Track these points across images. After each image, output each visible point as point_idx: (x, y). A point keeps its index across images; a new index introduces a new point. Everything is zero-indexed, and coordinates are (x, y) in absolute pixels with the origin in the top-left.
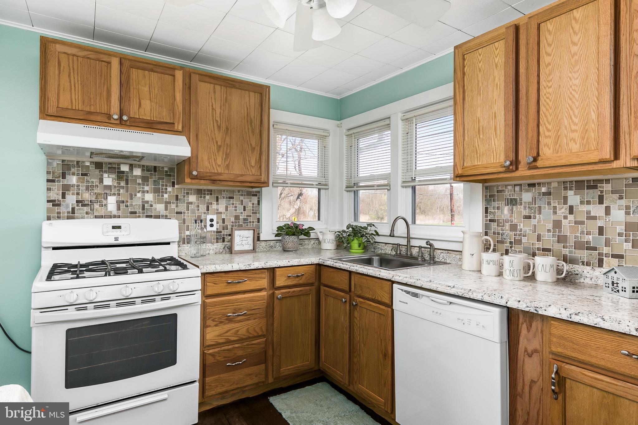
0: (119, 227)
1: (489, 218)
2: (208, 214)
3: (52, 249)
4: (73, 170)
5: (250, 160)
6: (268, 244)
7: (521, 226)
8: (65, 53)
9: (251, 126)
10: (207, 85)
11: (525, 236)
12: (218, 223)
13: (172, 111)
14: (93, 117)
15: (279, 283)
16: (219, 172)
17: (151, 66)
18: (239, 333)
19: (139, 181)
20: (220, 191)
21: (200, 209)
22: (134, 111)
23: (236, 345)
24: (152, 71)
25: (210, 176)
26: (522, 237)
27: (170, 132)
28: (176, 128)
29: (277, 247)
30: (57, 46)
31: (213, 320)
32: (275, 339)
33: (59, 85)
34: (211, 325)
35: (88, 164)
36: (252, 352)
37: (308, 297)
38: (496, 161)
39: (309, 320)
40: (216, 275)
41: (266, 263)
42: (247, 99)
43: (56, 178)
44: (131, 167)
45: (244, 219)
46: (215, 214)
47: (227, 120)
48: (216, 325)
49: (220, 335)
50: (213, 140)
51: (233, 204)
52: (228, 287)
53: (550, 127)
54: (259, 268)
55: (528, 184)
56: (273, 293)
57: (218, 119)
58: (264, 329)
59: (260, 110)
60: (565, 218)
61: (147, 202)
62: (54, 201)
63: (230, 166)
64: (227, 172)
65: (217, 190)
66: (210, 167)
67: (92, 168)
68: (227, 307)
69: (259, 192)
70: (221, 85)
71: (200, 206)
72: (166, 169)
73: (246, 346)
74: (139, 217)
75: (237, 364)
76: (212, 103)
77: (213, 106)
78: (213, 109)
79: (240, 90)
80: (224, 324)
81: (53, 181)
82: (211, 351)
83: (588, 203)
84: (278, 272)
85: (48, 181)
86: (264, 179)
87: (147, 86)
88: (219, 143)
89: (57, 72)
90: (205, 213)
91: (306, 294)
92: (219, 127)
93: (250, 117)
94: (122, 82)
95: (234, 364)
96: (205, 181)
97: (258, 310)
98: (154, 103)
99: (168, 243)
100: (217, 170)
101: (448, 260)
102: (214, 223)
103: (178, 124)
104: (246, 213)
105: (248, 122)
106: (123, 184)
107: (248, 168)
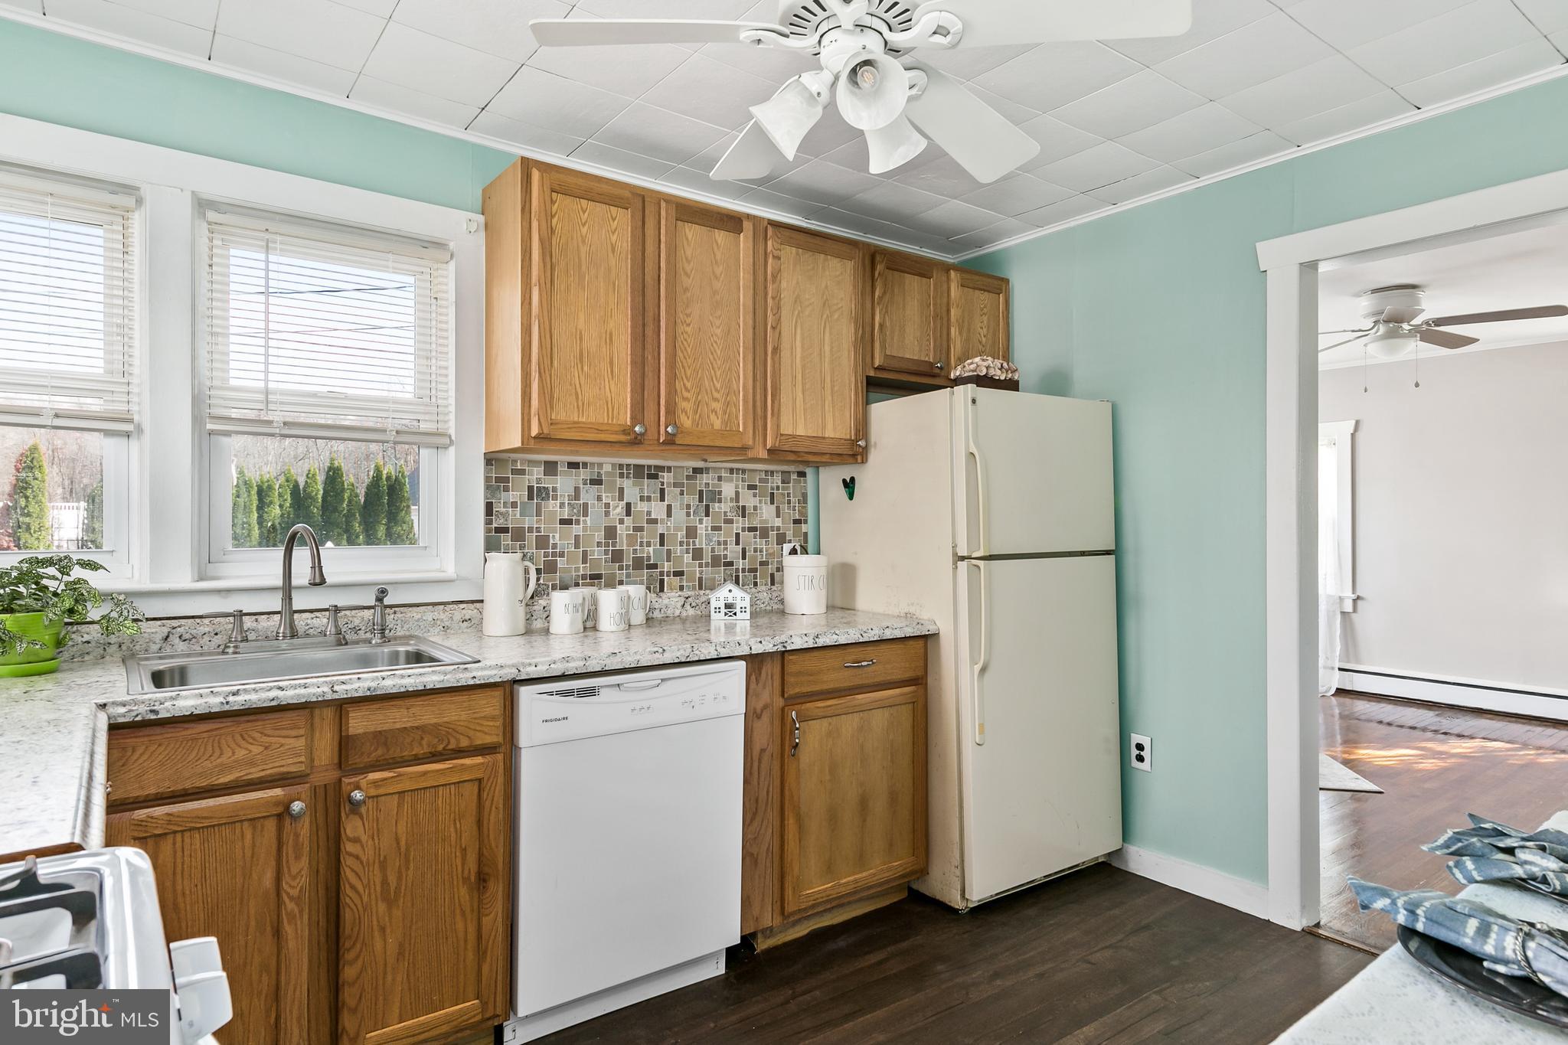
1: (494, 525)
7: (556, 538)
11: (562, 555)
26: (558, 559)
38: (612, 421)
53: (689, 385)
55: (568, 463)
60: (621, 522)
83: (649, 499)
101: (399, 629)
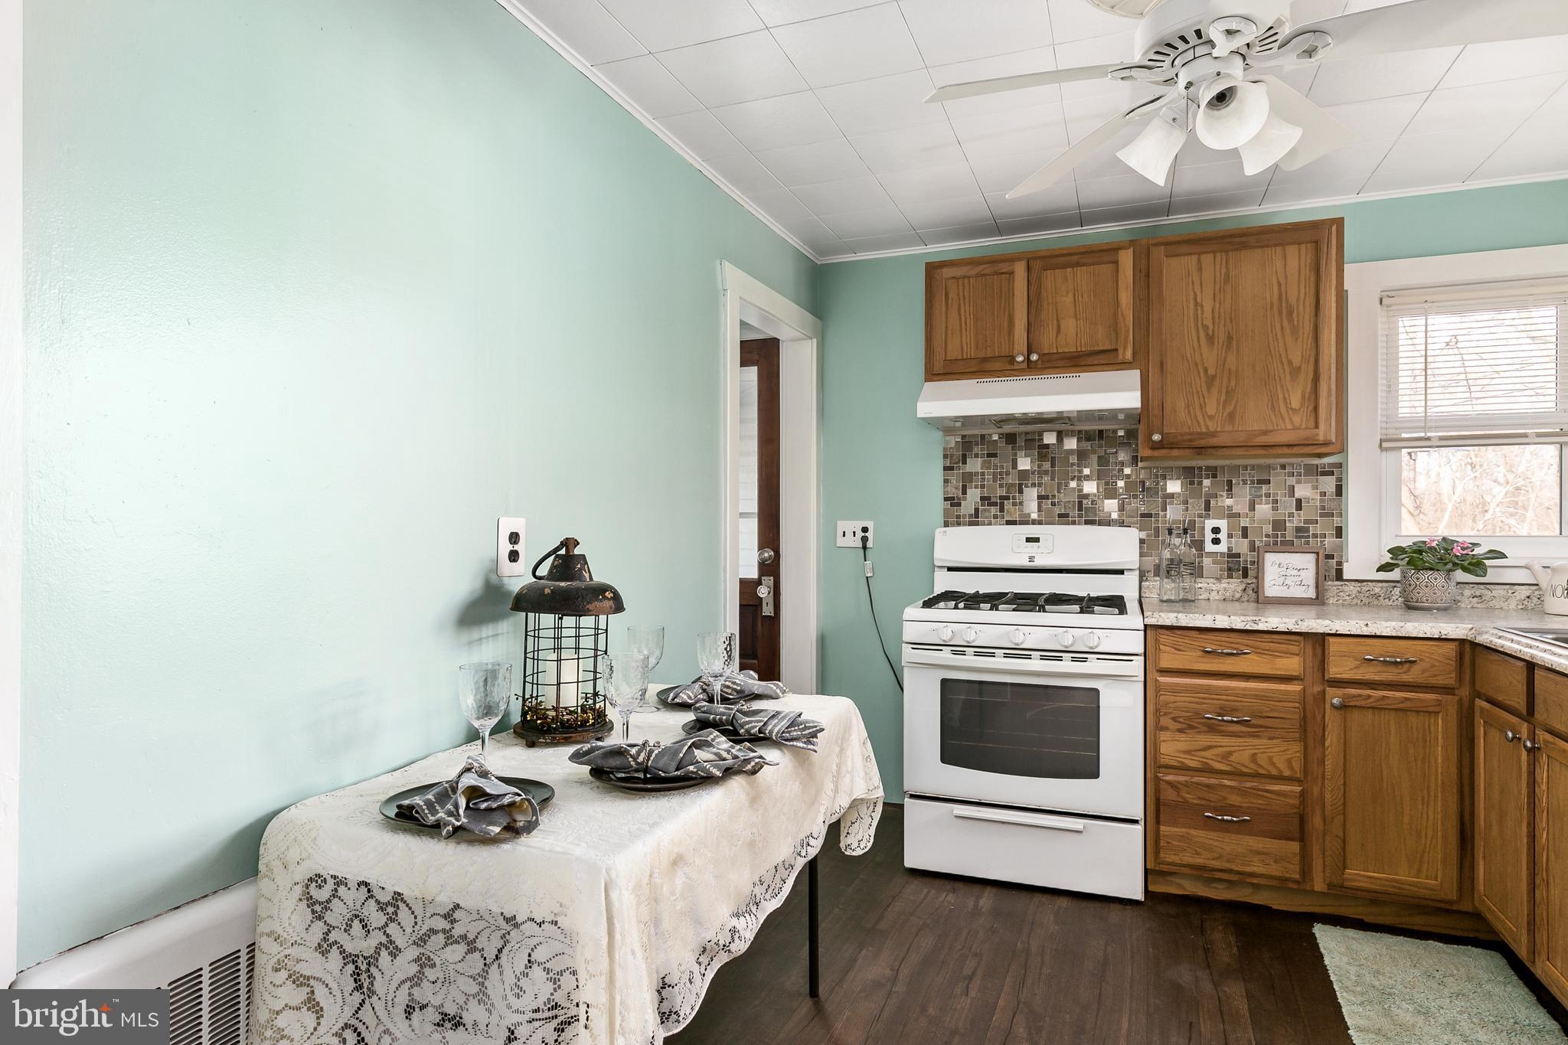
0: (1037, 540)
2: (1208, 517)
3: (946, 570)
4: (976, 450)
5: (1287, 396)
6: (1367, 589)
8: (954, 278)
9: (1291, 321)
10: (1185, 260)
12: (1230, 536)
13: (1114, 328)
14: (989, 366)
15: (1334, 671)
16: (1212, 430)
17: (1075, 258)
18: (1232, 758)
19: (1073, 459)
20: (1235, 470)
21: (1190, 508)
22: (1048, 341)
23: (1227, 782)
24: (1078, 264)
25: (1190, 441)
27: (1111, 367)
28: (1121, 357)
29: (1394, 598)
30: (944, 270)
31: (1174, 719)
32: (1328, 796)
33: (946, 327)
34: (1171, 727)
35: (995, 437)
36: (1264, 807)
37: (1432, 721)
39: (1436, 779)
40: (1179, 632)
41: (1300, 623)
42: (1279, 264)
43: (954, 464)
44: (1060, 436)
45: (1298, 529)
46: (1223, 518)
47: (1228, 320)
48: (1180, 731)
49: (1188, 752)
50: (1197, 366)
51: (1268, 495)
52: (1205, 660)
54: (1278, 629)
56: (1324, 692)
57: (1208, 322)
58: (1296, 766)
59: (1313, 279)
61: (1087, 496)
62: (953, 498)
63: (1237, 416)
64: (1228, 428)
65: (1229, 467)
66: (1189, 422)
67: (1002, 444)
68: (1204, 698)
69: (1340, 465)
70: (1214, 252)
71: (1190, 501)
72: (1121, 433)
73: (1249, 790)
74: (1074, 523)
75: (1227, 821)
76: (1195, 293)
77: (1195, 300)
78: (1196, 304)
79: (1260, 250)
80: (1198, 732)
81: (951, 468)
82: (1169, 778)
84: (1333, 645)
85: (945, 469)
86: (1325, 436)
87: (1071, 295)
88: (1211, 372)
89: (944, 308)
90: (1200, 516)
91: (1426, 712)
92: (1211, 339)
93: (1287, 300)
94: (1031, 299)
95: (1220, 818)
96: (1182, 450)
97: (1279, 720)
98: (1082, 321)
99: (1121, 572)
100: (1207, 426)
102: (1223, 536)
103: (1125, 348)
104: (1303, 515)
105: (1280, 313)
106: (1047, 465)
107: (1282, 416)
